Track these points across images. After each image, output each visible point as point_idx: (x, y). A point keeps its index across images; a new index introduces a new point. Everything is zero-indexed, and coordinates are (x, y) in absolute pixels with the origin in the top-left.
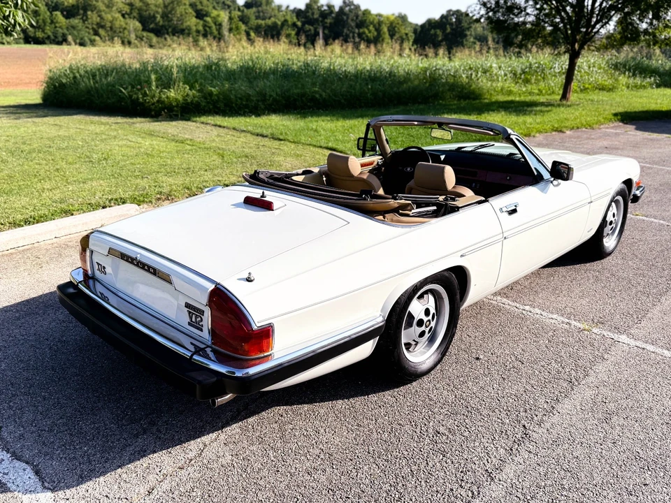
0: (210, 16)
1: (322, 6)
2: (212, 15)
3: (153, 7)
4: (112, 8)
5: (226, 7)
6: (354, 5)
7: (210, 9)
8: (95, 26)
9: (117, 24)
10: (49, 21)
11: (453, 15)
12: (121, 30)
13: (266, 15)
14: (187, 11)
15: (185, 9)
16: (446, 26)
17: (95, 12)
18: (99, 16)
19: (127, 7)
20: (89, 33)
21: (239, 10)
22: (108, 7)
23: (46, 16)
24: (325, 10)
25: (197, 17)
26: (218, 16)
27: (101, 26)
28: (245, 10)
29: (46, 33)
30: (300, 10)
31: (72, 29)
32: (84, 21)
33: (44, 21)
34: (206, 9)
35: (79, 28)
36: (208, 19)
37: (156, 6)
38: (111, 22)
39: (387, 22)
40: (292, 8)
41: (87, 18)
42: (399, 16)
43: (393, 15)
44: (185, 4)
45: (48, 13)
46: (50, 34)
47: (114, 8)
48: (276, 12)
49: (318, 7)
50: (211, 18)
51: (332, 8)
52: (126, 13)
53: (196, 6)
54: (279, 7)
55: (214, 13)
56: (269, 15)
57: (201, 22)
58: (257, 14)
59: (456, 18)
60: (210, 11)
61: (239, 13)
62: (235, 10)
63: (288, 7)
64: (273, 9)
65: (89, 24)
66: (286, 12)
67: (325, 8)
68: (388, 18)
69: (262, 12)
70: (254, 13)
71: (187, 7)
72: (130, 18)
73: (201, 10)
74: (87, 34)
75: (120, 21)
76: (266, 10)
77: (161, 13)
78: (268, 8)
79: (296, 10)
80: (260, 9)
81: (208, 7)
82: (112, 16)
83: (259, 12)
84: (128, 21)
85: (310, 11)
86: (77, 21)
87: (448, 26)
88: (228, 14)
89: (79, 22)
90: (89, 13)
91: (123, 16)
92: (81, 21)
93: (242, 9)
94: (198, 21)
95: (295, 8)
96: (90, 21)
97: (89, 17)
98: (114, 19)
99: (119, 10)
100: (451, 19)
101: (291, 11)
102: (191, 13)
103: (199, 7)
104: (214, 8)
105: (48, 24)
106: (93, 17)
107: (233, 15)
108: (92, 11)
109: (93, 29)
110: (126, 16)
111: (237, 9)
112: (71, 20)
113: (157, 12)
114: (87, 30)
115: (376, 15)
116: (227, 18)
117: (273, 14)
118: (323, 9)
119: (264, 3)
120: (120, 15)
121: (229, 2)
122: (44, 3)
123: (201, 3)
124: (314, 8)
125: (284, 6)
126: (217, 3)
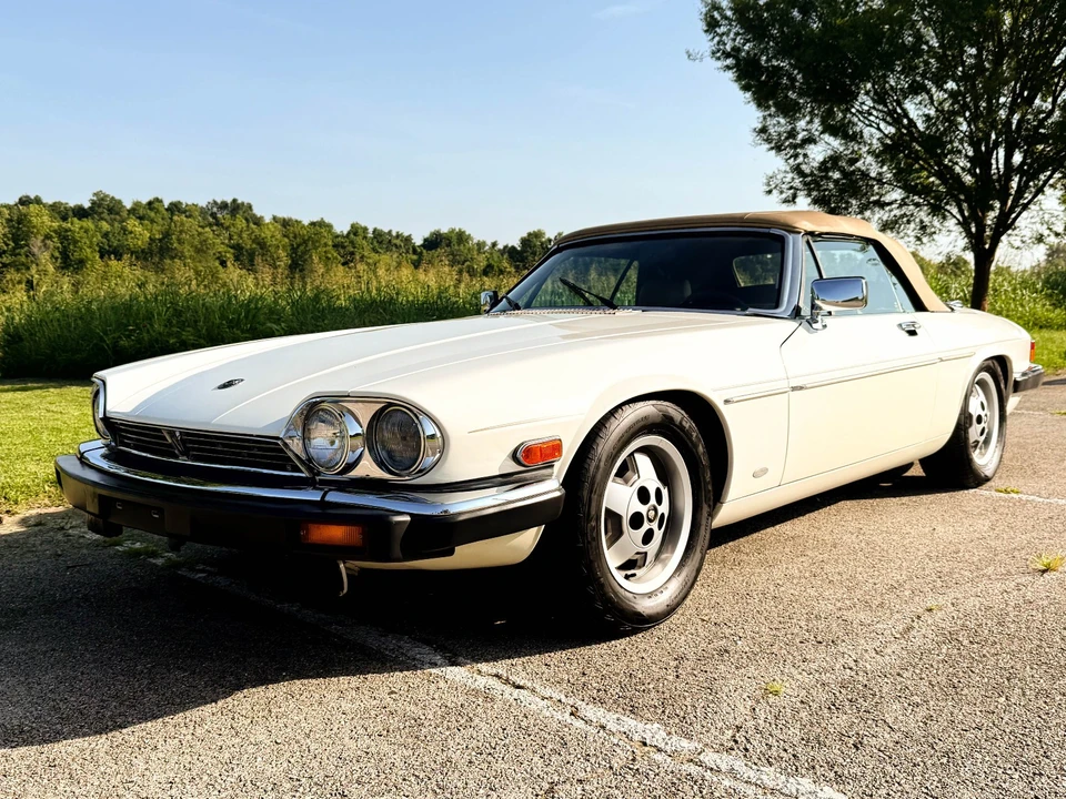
1: (550, 241)
14: (330, 256)
19: (232, 251)
21: (415, 252)
22: (198, 251)
28: (424, 251)
30: (513, 248)
40: (500, 246)
44: (326, 245)
47: (211, 252)
48: (475, 253)
49: (542, 244)
54: (480, 245)
62: (407, 252)
63: (494, 245)
64: (469, 249)
66: (491, 254)
76: (459, 250)
78: (462, 247)
79: (507, 249)
81: (364, 248)
85: (528, 249)
91: (224, 264)
93: (419, 250)
95: (506, 247)
99: (218, 255)
101: (499, 250)
111: (411, 251)
119: (454, 240)
120: (217, 263)
121: (398, 242)
122: (97, 249)
123: (352, 242)
124: (535, 246)
125: (489, 243)
126: (380, 243)
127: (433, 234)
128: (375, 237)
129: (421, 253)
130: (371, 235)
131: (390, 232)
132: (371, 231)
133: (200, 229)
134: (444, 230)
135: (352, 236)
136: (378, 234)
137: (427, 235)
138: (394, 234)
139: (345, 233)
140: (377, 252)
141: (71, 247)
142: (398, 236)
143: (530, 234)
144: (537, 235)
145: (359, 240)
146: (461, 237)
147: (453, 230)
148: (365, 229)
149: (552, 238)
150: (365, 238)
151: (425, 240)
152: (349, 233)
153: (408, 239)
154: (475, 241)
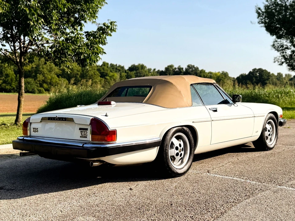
0: (108, 76)
1: (176, 68)
2: (110, 75)
3: (75, 71)
4: (52, 72)
5: (118, 71)
6: (194, 68)
7: (109, 72)
8: (41, 82)
9: (54, 81)
10: (15, 80)
11: (257, 71)
12: (56, 84)
13: (141, 74)
14: (96, 73)
15: (94, 72)
16: (252, 78)
17: (41, 75)
18: (44, 76)
20: (37, 86)
21: (126, 72)
23: (13, 77)
24: (177, 71)
25: (101, 77)
26: (113, 75)
27: (44, 82)
28: (129, 72)
29: (12, 86)
30: (162, 71)
31: (28, 84)
32: (35, 80)
33: (12, 80)
34: (106, 72)
35: (31, 83)
36: (108, 77)
37: (78, 71)
38: (51, 80)
39: (215, 77)
40: (157, 70)
41: (37, 78)
42: (222, 74)
43: (219, 72)
45: (15, 76)
46: (14, 86)
47: (53, 73)
48: (148, 73)
49: (173, 69)
50: (109, 77)
51: (182, 70)
52: (60, 75)
53: (100, 70)
54: (149, 70)
55: (111, 74)
56: (143, 75)
57: (104, 79)
58: (136, 74)
59: (259, 74)
60: (109, 73)
61: (126, 74)
62: (123, 72)
63: (154, 70)
64: (146, 71)
65: (38, 81)
66: (153, 73)
67: (177, 70)
68: (216, 74)
69: (139, 73)
70: (135, 73)
71: (96, 71)
72: (62, 77)
73: (103, 73)
74: (36, 87)
75: (56, 79)
76: (142, 72)
77: (80, 75)
78: (143, 70)
79: (159, 72)
80: (138, 71)
81: (107, 71)
82: (51, 77)
83: (137, 73)
84: (61, 79)
85: (168, 72)
86: (31, 79)
87: (254, 78)
88: (119, 75)
89: (32, 80)
90: (38, 75)
91: (58, 76)
92: (33, 79)
93: (127, 71)
94: (102, 78)
95: (159, 70)
96: (38, 79)
97: (38, 77)
98: (52, 78)
99: (56, 73)
100: (256, 74)
101: (156, 72)
102: (98, 74)
103: (102, 71)
104: (111, 71)
105: (14, 81)
106: (40, 77)
107: (122, 75)
108: (40, 74)
109: (40, 83)
110: (60, 77)
111: (124, 72)
112: (28, 79)
113: (78, 74)
114: (36, 84)
115: (209, 73)
116: (119, 76)
117: (146, 74)
118: (176, 71)
119: (140, 68)
120: (56, 76)
121: (119, 68)
122: (13, 70)
123: (103, 69)
124: (170, 70)
125: (153, 69)
126: (113, 69)
127: (132, 66)
128: (111, 67)
129: (128, 72)
130: (109, 66)
131: (116, 65)
132: (109, 64)
133: (50, 64)
134: (136, 64)
135: (103, 66)
136: (112, 65)
137: (130, 66)
138: (118, 65)
139: (100, 65)
140: (112, 72)
141: (3, 69)
142: (119, 66)
143: (168, 66)
144: (171, 66)
145: (106, 68)
146: (143, 67)
147: (139, 65)
148: (108, 64)
149: (177, 67)
150: (108, 67)
151: (130, 68)
152: (102, 65)
153: (123, 68)
154: (148, 68)
